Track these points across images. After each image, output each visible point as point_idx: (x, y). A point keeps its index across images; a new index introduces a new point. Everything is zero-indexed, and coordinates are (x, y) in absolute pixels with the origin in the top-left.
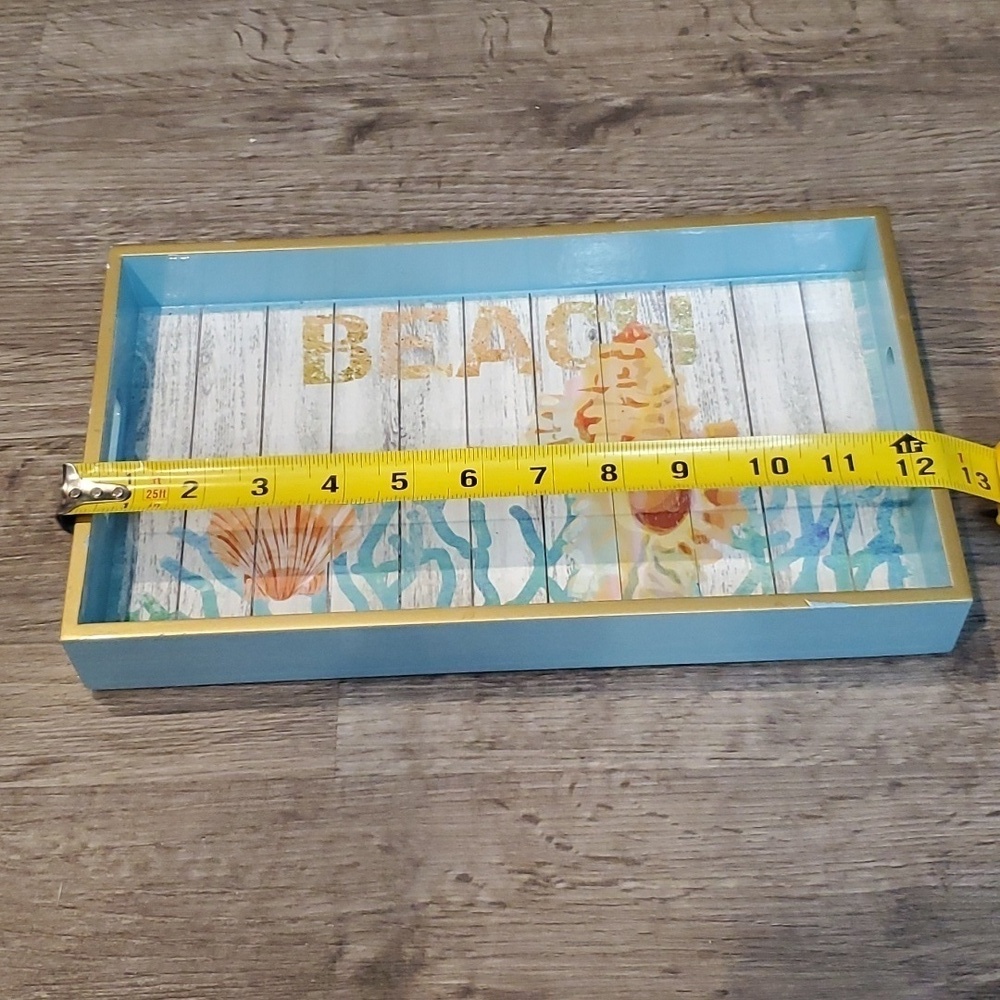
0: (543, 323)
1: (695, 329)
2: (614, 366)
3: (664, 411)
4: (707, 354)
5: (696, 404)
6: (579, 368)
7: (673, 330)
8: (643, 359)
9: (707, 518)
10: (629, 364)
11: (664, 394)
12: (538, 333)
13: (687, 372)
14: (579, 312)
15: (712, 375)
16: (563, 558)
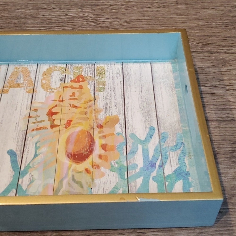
0: (41, 73)
1: (106, 79)
2: (69, 91)
3: (88, 110)
4: (110, 88)
5: (102, 108)
6: (53, 92)
7: (96, 79)
8: (82, 89)
9: (100, 157)
10: (76, 91)
11: (89, 103)
12: (38, 78)
13: (100, 95)
14: (58, 70)
15: (111, 97)
16: (28, 174)
